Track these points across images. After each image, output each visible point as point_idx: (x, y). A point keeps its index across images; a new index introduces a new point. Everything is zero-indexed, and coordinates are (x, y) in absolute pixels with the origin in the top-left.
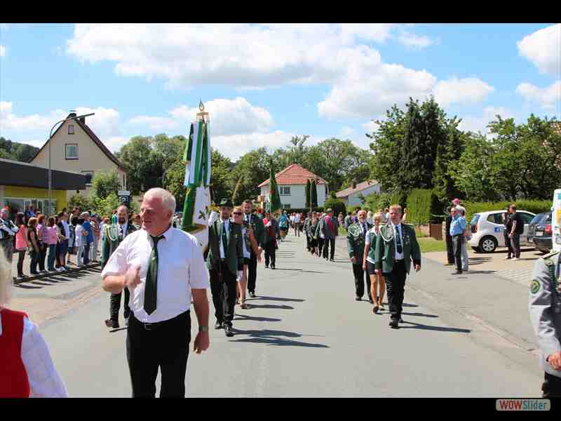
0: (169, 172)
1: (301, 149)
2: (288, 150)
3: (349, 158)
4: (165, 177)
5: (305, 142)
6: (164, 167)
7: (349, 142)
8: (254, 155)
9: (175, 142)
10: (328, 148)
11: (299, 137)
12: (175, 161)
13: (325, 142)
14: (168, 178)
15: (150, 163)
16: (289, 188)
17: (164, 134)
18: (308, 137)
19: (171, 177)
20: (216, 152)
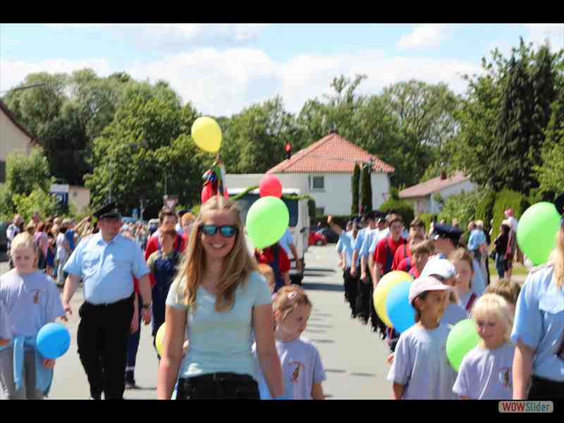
0: (99, 142)
1: (350, 99)
2: (325, 102)
3: (446, 117)
4: (90, 153)
5: (358, 87)
6: (88, 132)
7: (444, 88)
8: (260, 112)
9: (110, 85)
10: (402, 98)
11: (346, 77)
12: (111, 120)
13: (398, 86)
14: (97, 154)
15: (62, 123)
16: (322, 179)
17: (91, 70)
18: (365, 77)
19: (103, 152)
20: (188, 107)
